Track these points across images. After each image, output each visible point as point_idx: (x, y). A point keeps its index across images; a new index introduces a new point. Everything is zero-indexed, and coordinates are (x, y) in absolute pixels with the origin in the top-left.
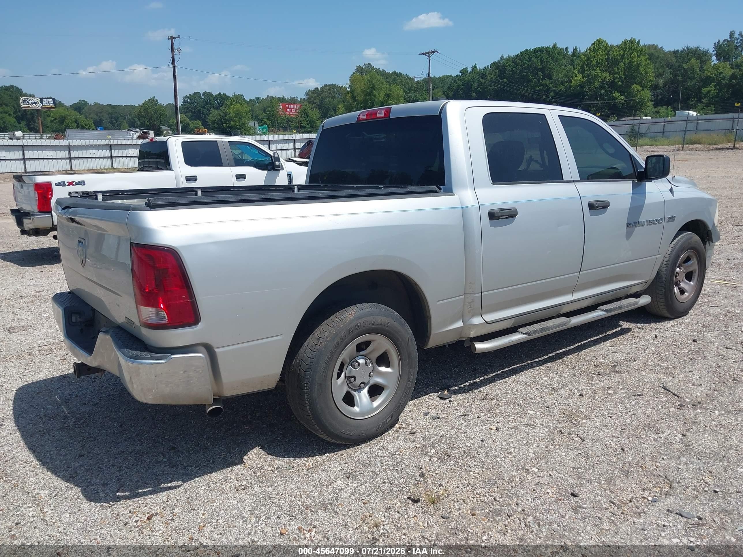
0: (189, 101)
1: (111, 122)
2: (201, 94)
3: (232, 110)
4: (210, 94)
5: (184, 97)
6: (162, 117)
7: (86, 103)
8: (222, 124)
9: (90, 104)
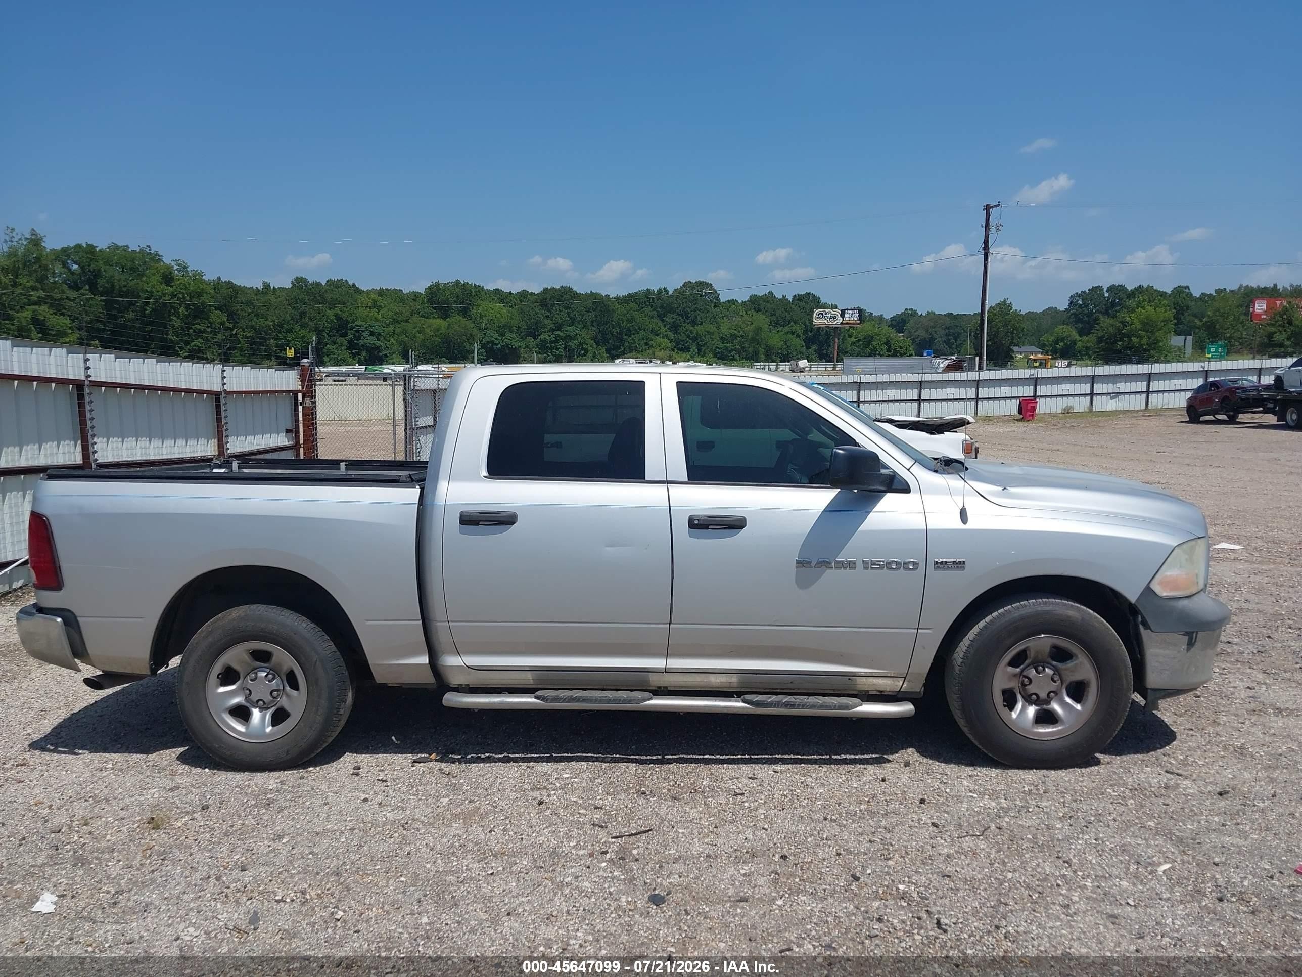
0: (1080, 302)
1: (947, 343)
2: (1105, 290)
3: (1135, 319)
4: (1121, 288)
5: (1071, 297)
6: (1015, 332)
7: (914, 313)
8: (1115, 342)
9: (920, 314)
